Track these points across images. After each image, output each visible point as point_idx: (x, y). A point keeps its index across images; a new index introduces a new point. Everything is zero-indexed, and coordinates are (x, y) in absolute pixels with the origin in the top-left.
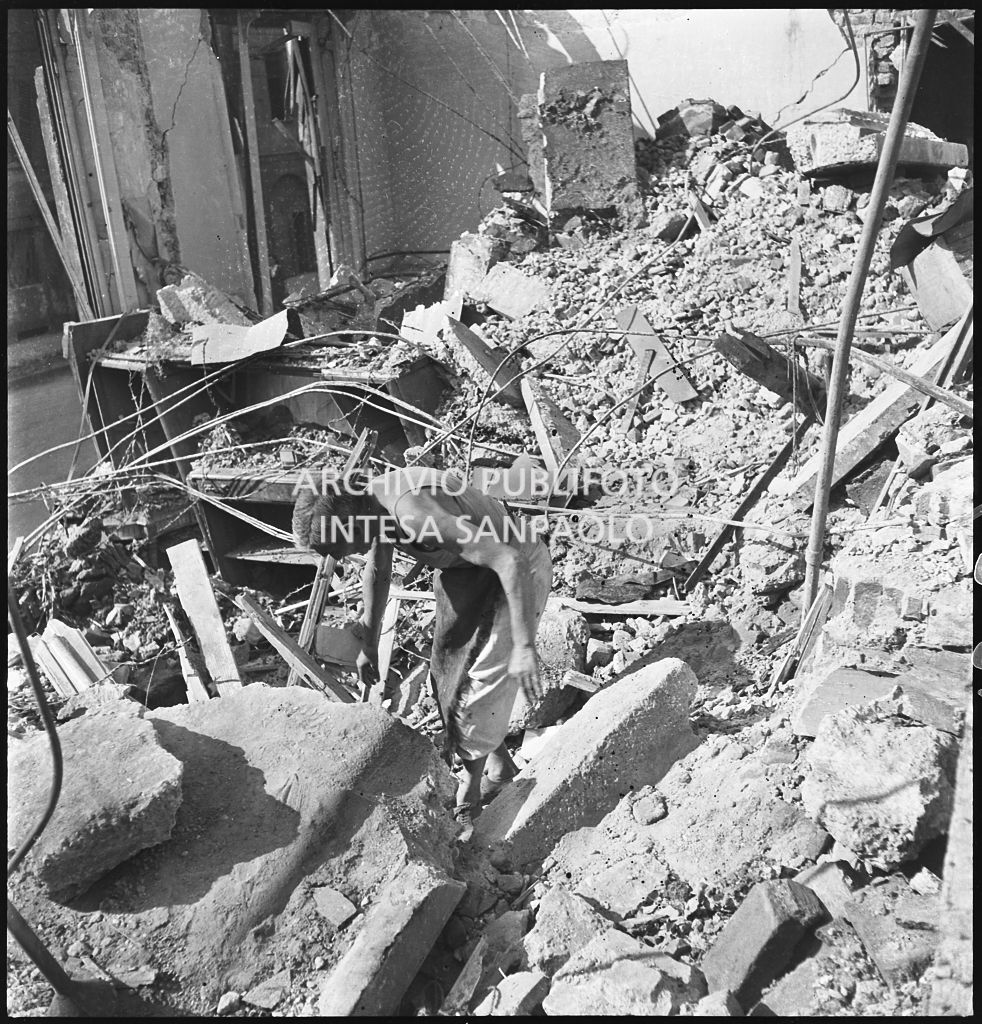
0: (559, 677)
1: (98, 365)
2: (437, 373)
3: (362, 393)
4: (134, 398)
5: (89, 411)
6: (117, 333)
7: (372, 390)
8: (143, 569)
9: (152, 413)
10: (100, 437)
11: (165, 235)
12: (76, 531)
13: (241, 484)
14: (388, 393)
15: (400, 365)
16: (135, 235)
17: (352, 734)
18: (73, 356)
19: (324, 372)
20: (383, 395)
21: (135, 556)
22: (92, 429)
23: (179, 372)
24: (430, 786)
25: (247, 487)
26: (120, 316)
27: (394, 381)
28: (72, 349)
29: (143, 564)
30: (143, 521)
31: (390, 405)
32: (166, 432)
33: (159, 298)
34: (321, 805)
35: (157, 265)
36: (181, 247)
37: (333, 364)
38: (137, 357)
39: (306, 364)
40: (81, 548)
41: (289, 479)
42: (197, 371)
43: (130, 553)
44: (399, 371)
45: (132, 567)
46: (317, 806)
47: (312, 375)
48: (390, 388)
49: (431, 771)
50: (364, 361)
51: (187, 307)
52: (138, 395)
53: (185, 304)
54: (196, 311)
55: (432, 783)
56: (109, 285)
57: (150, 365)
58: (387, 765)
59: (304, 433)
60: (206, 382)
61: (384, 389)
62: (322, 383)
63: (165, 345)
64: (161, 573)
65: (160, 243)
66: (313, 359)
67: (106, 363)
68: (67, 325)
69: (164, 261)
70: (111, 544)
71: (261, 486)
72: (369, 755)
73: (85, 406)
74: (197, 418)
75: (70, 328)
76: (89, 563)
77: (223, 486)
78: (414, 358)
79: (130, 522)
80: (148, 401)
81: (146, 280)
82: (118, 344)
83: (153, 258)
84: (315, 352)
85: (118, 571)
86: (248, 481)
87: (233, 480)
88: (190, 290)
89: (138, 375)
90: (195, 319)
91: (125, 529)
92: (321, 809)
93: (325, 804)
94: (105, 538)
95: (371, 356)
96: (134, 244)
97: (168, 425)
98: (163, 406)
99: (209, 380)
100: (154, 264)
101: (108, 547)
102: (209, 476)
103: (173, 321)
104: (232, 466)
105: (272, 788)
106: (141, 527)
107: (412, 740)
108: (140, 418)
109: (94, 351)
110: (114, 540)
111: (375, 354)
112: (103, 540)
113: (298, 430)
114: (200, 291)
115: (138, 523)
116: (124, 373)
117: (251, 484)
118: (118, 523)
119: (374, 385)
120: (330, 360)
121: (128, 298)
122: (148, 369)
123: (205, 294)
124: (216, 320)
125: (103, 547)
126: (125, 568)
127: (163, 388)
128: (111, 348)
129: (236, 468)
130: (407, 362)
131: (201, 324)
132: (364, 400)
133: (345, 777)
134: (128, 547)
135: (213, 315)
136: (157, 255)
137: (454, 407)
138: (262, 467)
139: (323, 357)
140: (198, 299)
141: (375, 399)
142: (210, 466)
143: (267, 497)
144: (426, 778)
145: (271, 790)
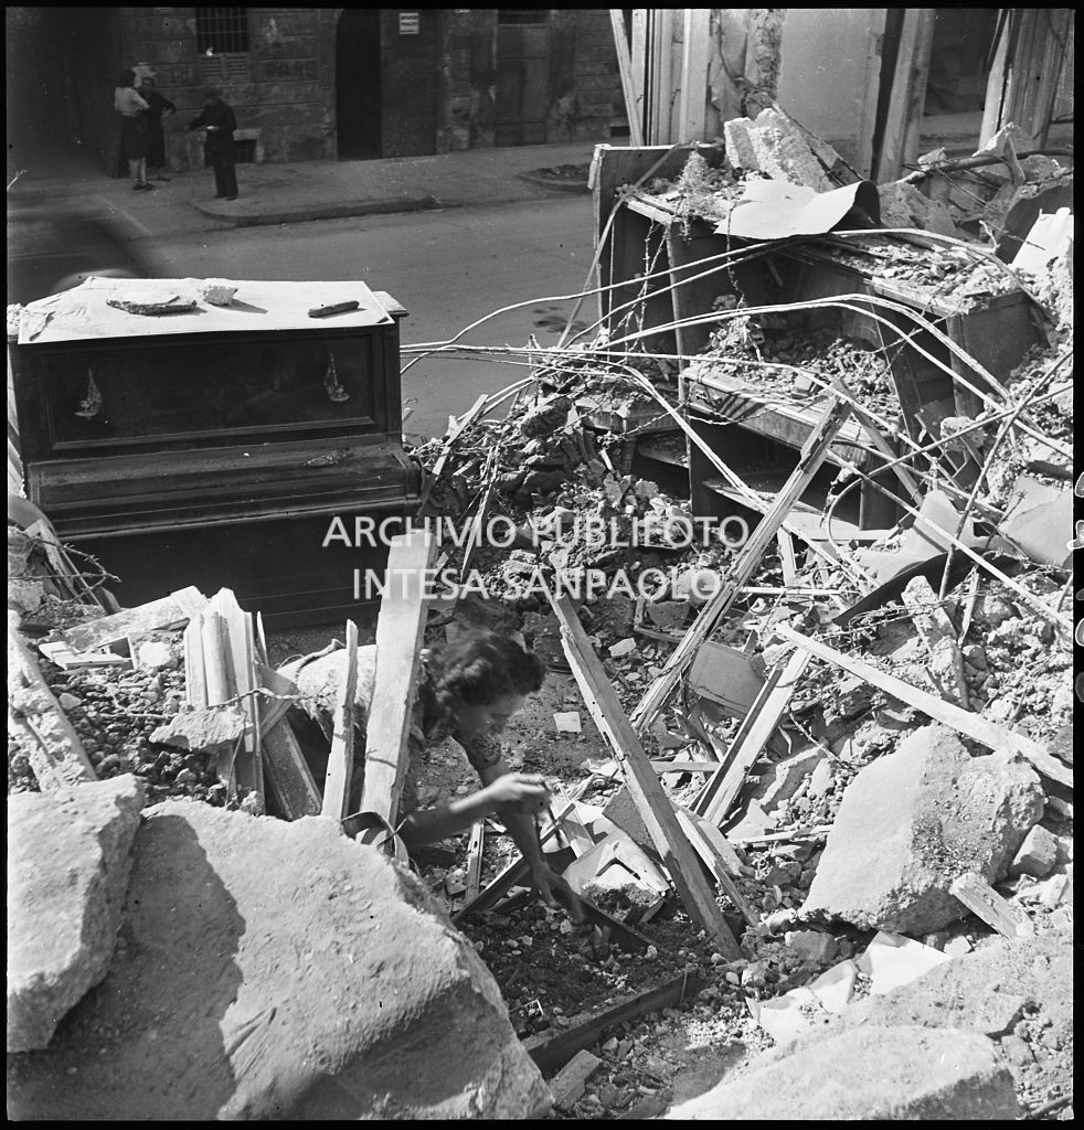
0: (955, 874)
1: (624, 205)
2: (1032, 318)
3: (907, 324)
4: (647, 258)
5: (601, 261)
6: (662, 167)
7: (925, 323)
8: (607, 471)
9: (665, 281)
10: (605, 294)
11: (762, 48)
12: (543, 404)
13: (738, 402)
14: (945, 332)
15: (975, 297)
16: (720, 42)
17: (385, 975)
18: (598, 188)
19: (876, 281)
20: (938, 334)
21: (603, 453)
22: (599, 284)
23: (702, 233)
24: (476, 1107)
25: (743, 409)
26: (669, 147)
27: (958, 317)
28: (598, 179)
29: (610, 467)
30: (623, 412)
31: (943, 353)
32: (675, 310)
33: (727, 132)
34: (274, 1082)
35: (742, 87)
36: (781, 69)
37: (890, 272)
38: (669, 206)
39: (857, 264)
40: (543, 426)
41: (794, 413)
42: (723, 242)
43: (599, 446)
44: (972, 303)
45: (595, 465)
46: (268, 1082)
47: (858, 282)
48: (950, 326)
49: (491, 1081)
50: (934, 278)
51: (755, 150)
52: (652, 255)
53: (754, 144)
54: (766, 158)
55: (480, 1103)
56: (672, 103)
57: (677, 220)
58: (415, 1048)
59: (849, 350)
60: (728, 259)
61: (942, 327)
62: (861, 297)
63: (700, 198)
64: (626, 481)
65: (749, 57)
66: (870, 259)
67: (633, 205)
68: (599, 147)
69: (750, 85)
70: (581, 430)
71: (759, 412)
72: (392, 1023)
73: (598, 254)
74: (720, 299)
75: (602, 151)
76: (545, 448)
77: (716, 398)
78: (1000, 291)
79: (608, 409)
80: (663, 263)
81: (721, 107)
82: (658, 183)
83: (737, 78)
84: (874, 250)
85: (577, 465)
86: (747, 400)
87: (729, 393)
88: (763, 130)
89: (660, 228)
90: (763, 169)
91: (604, 416)
92: (272, 1090)
93: (282, 1083)
94: (573, 417)
95: (947, 272)
96: (716, 55)
97: (679, 298)
98: (681, 275)
99: (734, 257)
100: (737, 84)
101: (575, 432)
102: (705, 380)
103: (736, 165)
104: (734, 375)
105: (234, 1018)
106: (620, 419)
107: (479, 1019)
108: (645, 286)
109: (625, 186)
110: (585, 424)
111: (953, 270)
112: (569, 423)
113: (842, 345)
114: (775, 133)
115: (618, 412)
116: (645, 221)
117: (749, 406)
118: (593, 406)
119: (930, 317)
120: (889, 266)
121: (689, 120)
122: (673, 224)
123: (781, 138)
124: (785, 175)
125: (569, 431)
126: (585, 463)
127: (686, 251)
128: (648, 187)
129: (739, 378)
130: (987, 294)
131: (766, 176)
132: (907, 338)
133: (336, 1048)
134: (600, 438)
135: (784, 168)
136: (742, 76)
137: (1035, 375)
138: (770, 384)
139: (882, 258)
140: (770, 143)
141: (926, 339)
142: (710, 366)
143: (761, 426)
144: (473, 1092)
145: (231, 1020)
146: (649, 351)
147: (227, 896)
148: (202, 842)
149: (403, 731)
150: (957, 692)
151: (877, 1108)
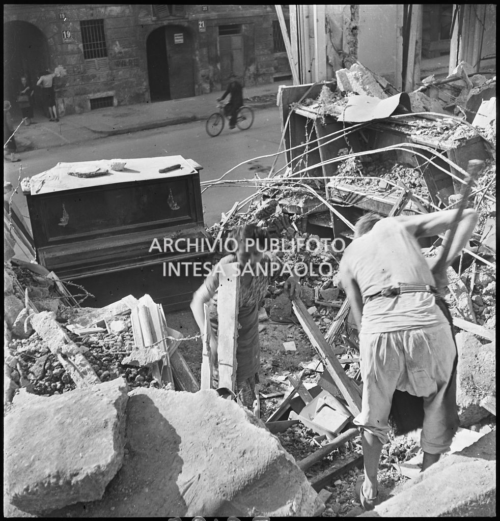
0: (481, 397)
1: (294, 112)
2: (485, 148)
3: (429, 155)
4: (307, 134)
5: (285, 137)
6: (310, 94)
7: (437, 154)
8: (296, 232)
9: (316, 144)
10: (288, 153)
11: (349, 38)
12: (265, 204)
13: (353, 196)
14: (447, 157)
15: (459, 140)
16: (331, 36)
17: (247, 456)
18: (281, 105)
19: (413, 137)
20: (444, 158)
21: (293, 224)
22: (285, 148)
23: (331, 122)
24: (292, 511)
25: (356, 199)
26: (312, 84)
27: (452, 150)
28: (281, 101)
29: (297, 230)
30: (301, 205)
31: (447, 166)
32: (321, 157)
33: (337, 75)
34: (204, 506)
35: (341, 55)
36: (358, 46)
37: (419, 132)
38: (314, 111)
39: (403, 130)
40: (265, 214)
41: (381, 199)
42: (341, 125)
43: (291, 221)
44: (458, 143)
45: (290, 229)
46: (200, 507)
47: (403, 137)
48: (449, 154)
49: (298, 499)
50: (439, 133)
51: (351, 82)
52: (309, 133)
53: (350, 80)
54: (356, 86)
55: (294, 509)
56: (311, 65)
57: (319, 117)
58: (264, 486)
59: (401, 169)
60: (344, 132)
61: (445, 154)
62: (407, 144)
63: (329, 106)
64: (305, 236)
65: (344, 42)
66: (409, 127)
67: (298, 111)
68: (280, 87)
69: (346, 54)
70: (282, 214)
71: (364, 199)
72: (252, 476)
73: (284, 134)
74: (341, 150)
75: (282, 89)
76: (267, 224)
77: (344, 195)
78: (470, 137)
79: (294, 204)
80: (314, 137)
81: (333, 64)
82: (308, 101)
83: (339, 52)
84: (411, 123)
85: (282, 230)
86: (357, 195)
87: (350, 192)
88: (354, 73)
89: (312, 121)
90: (355, 91)
91: (292, 207)
92: (203, 509)
93: (207, 506)
94: (279, 209)
95: (444, 130)
96: (329, 42)
97: (322, 151)
98: (322, 141)
99: (347, 131)
100: (340, 54)
101: (280, 216)
102: (338, 187)
103: (342, 90)
104: (351, 184)
105: (182, 480)
106: (299, 208)
107: (290, 472)
108: (307, 147)
109: (293, 103)
110: (284, 212)
111: (447, 129)
112: (277, 211)
113: (398, 166)
114: (359, 74)
115: (298, 205)
116: (304, 118)
117: (359, 197)
118: (288, 203)
119: (439, 151)
120: (418, 129)
121: (320, 71)
122: (317, 118)
123: (362, 76)
124: (365, 93)
125: (277, 215)
126: (286, 229)
127: (324, 130)
128: (303, 102)
129: (353, 185)
130: (464, 138)
131: (357, 94)
132: (430, 161)
133: (230, 489)
134: (291, 217)
135: (364, 89)
136: (342, 50)
137: (489, 173)
138: (368, 187)
139: (415, 126)
140: (357, 79)
141: (438, 160)
142: (340, 181)
143: (366, 206)
144: (291, 504)
145: (181, 481)
146: (310, 176)
147: (171, 427)
148: (156, 405)
149: (234, 351)
150: (471, 317)
151: (470, 496)
